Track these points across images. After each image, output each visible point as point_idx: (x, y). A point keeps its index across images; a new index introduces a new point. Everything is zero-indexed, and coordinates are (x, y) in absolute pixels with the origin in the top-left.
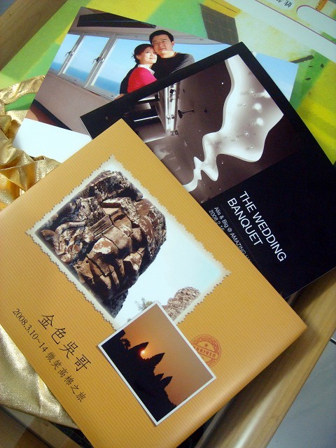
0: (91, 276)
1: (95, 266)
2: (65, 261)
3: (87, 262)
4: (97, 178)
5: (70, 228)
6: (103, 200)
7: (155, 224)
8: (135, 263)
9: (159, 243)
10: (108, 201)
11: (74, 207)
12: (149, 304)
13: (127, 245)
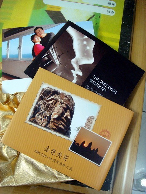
0: (55, 127)
1: (55, 123)
2: (43, 126)
3: (52, 123)
4: (41, 92)
5: (40, 114)
6: (47, 99)
7: (69, 100)
8: (68, 116)
9: (73, 106)
10: (49, 99)
11: (38, 106)
12: (79, 128)
13: (63, 111)
